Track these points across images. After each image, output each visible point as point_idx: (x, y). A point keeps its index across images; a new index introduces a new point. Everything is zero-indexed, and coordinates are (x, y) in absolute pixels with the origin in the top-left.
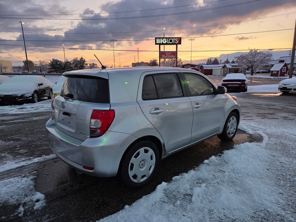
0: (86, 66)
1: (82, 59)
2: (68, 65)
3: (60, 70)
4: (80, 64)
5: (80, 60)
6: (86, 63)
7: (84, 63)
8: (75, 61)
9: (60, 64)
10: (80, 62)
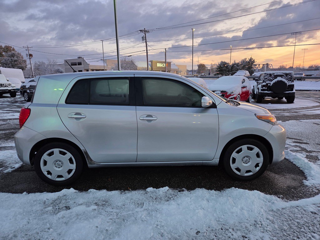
0: (255, 67)
1: (251, 59)
2: (235, 67)
3: (226, 72)
4: (248, 65)
5: (249, 60)
6: (255, 63)
7: (252, 64)
8: (243, 61)
9: (227, 67)
10: (249, 63)
